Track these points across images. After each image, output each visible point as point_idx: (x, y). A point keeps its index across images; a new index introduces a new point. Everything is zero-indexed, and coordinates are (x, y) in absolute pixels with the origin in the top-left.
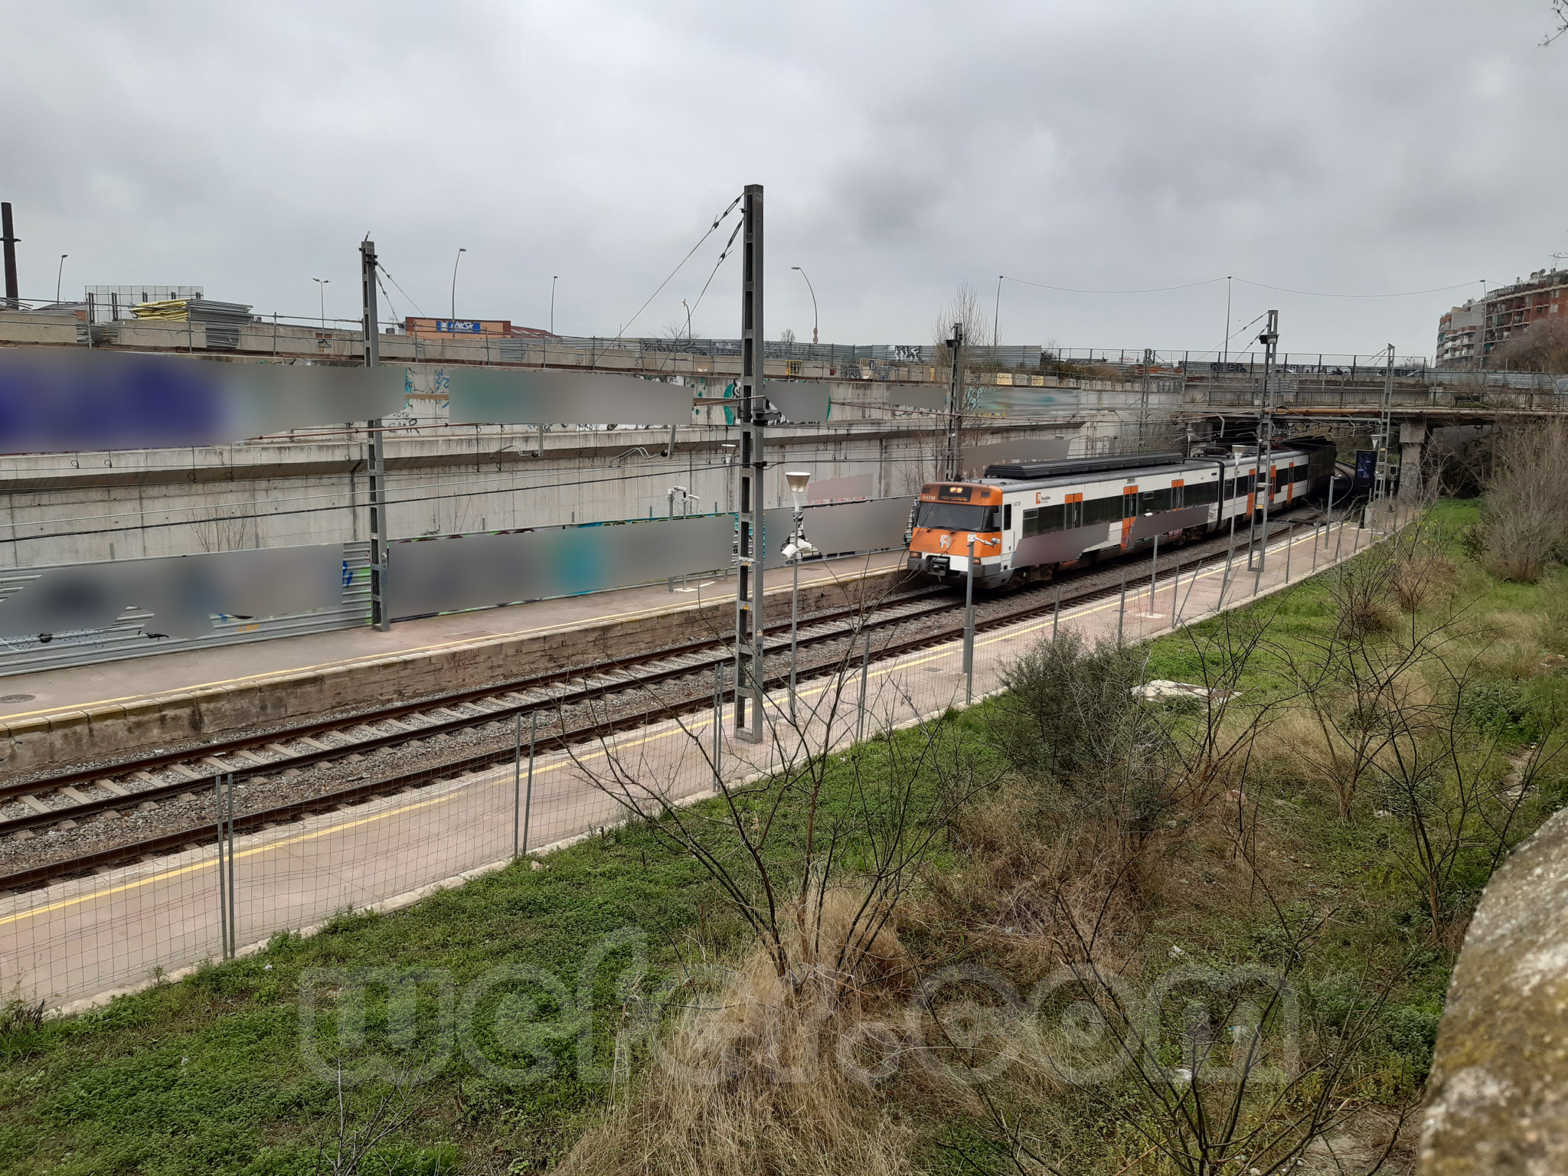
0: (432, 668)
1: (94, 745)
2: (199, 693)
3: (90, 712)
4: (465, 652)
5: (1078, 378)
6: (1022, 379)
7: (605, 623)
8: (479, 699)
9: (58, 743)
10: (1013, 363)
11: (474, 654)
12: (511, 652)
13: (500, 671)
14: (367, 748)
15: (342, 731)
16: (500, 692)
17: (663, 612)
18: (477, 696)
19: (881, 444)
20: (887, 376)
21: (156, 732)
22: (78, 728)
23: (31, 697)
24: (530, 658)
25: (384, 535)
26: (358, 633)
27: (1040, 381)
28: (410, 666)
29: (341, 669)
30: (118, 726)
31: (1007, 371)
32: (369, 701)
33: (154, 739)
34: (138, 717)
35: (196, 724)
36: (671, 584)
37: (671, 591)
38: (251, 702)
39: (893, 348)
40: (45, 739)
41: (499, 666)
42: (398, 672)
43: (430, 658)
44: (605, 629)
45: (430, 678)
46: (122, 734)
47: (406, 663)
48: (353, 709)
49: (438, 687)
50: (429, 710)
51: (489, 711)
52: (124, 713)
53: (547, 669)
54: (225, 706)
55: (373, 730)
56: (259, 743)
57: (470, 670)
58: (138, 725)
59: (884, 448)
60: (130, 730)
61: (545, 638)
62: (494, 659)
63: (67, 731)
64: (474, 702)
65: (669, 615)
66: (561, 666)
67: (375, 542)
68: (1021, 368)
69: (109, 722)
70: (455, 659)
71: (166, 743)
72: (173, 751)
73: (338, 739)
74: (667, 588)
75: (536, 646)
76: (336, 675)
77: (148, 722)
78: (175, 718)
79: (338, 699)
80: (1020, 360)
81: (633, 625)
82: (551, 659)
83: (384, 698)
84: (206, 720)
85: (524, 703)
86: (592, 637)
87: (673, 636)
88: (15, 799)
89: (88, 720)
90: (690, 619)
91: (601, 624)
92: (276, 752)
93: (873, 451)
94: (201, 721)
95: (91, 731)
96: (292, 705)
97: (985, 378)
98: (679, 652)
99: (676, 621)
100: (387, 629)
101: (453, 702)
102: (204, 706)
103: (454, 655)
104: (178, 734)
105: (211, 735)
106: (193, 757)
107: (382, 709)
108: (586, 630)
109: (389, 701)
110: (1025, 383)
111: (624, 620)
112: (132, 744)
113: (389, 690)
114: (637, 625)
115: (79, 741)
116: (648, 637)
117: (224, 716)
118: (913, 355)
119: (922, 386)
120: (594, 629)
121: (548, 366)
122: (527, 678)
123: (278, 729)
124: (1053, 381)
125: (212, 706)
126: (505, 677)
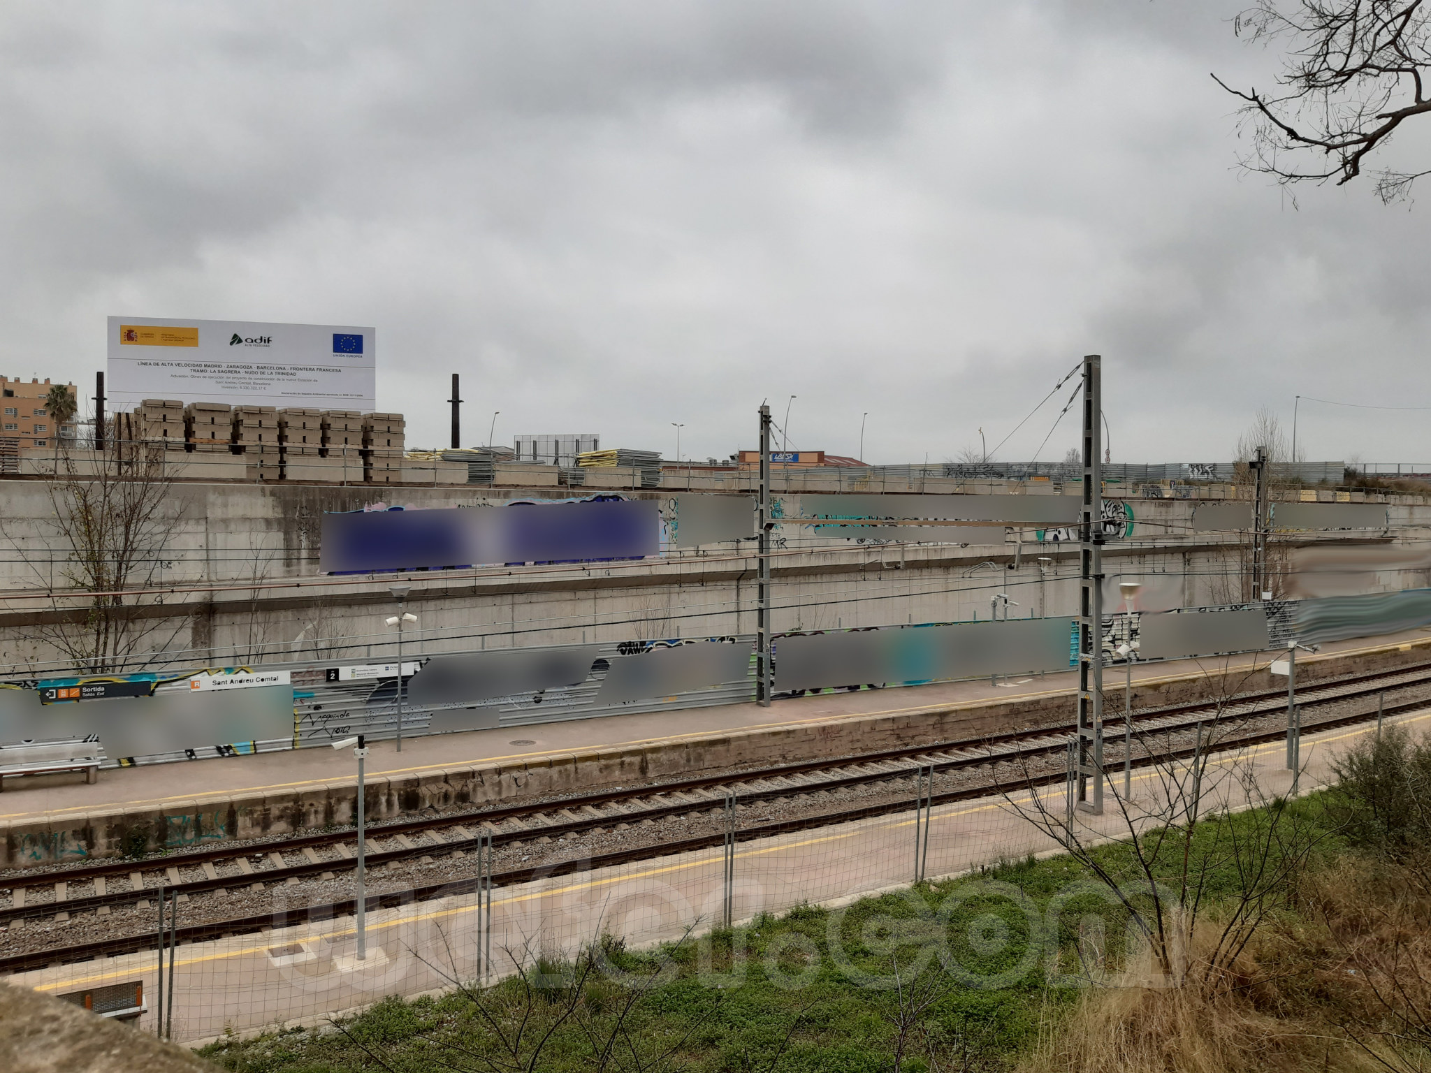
0: (807, 738)
1: (577, 780)
2: (646, 746)
3: (577, 755)
4: (832, 726)
5: (1386, 494)
6: (1327, 495)
7: (942, 710)
8: (845, 766)
9: (555, 777)
10: (1314, 478)
11: (840, 728)
12: (867, 729)
13: (858, 745)
14: (769, 797)
15: (746, 782)
16: (861, 761)
17: (990, 703)
18: (843, 764)
19: (1184, 557)
20: (1188, 494)
21: (617, 773)
22: (568, 766)
23: (534, 743)
24: (882, 736)
25: (768, 629)
26: (747, 707)
27: (1346, 497)
28: (792, 735)
29: (741, 734)
30: (593, 766)
31: (1309, 488)
32: (761, 761)
33: (616, 779)
34: (606, 760)
35: (643, 769)
36: (994, 680)
37: (994, 685)
38: (680, 755)
39: (1186, 466)
40: (547, 773)
41: (858, 741)
42: (782, 739)
43: (806, 730)
44: (943, 715)
45: (806, 747)
46: (596, 773)
47: (789, 732)
48: (750, 766)
49: (811, 755)
50: (807, 772)
51: (855, 776)
52: (597, 758)
53: (895, 746)
54: (663, 757)
55: (768, 783)
56: (688, 787)
57: (836, 742)
58: (607, 767)
59: (1187, 562)
60: (601, 770)
61: (893, 719)
62: (854, 734)
63: (561, 768)
64: (841, 768)
65: (996, 706)
66: (907, 745)
67: (761, 635)
68: (1323, 484)
69: (588, 763)
70: (826, 732)
71: (623, 782)
72: (628, 788)
73: (743, 789)
74: (990, 683)
75: (888, 726)
76: (739, 738)
77: (613, 765)
78: (630, 764)
79: (740, 758)
80: (1322, 476)
81: (965, 713)
82: (899, 737)
83: (773, 759)
84: (650, 766)
85: (881, 772)
86: (932, 721)
87: (1000, 725)
88: (530, 815)
89: (575, 760)
90: (1014, 710)
91: (938, 710)
92: (701, 796)
93: (1175, 564)
94: (647, 767)
95: (576, 769)
96: (708, 760)
97: (1290, 495)
98: (1007, 739)
99: (1002, 711)
100: (768, 706)
101: (826, 766)
102: (649, 756)
103: (824, 728)
104: (632, 776)
105: (653, 778)
106: (645, 794)
107: (771, 768)
108: (927, 715)
109: (776, 762)
110: (1331, 500)
111: (958, 708)
112: (602, 781)
113: (776, 753)
114: (969, 713)
115: (568, 776)
116: (978, 724)
117: (662, 764)
118: (1208, 473)
119: (1223, 503)
120: (933, 715)
121: (886, 493)
122: (880, 752)
123: (698, 778)
124: (1360, 497)
125: (654, 756)
126: (863, 750)
